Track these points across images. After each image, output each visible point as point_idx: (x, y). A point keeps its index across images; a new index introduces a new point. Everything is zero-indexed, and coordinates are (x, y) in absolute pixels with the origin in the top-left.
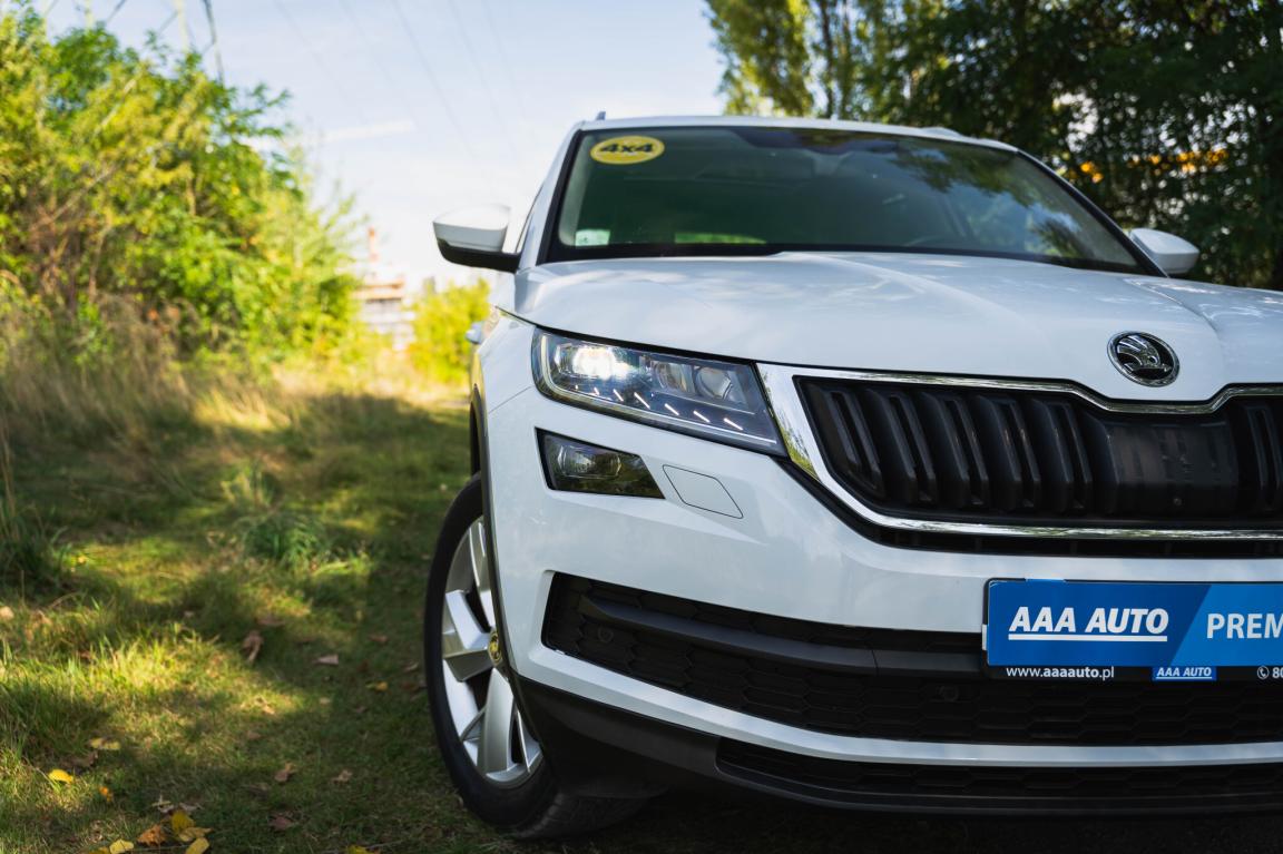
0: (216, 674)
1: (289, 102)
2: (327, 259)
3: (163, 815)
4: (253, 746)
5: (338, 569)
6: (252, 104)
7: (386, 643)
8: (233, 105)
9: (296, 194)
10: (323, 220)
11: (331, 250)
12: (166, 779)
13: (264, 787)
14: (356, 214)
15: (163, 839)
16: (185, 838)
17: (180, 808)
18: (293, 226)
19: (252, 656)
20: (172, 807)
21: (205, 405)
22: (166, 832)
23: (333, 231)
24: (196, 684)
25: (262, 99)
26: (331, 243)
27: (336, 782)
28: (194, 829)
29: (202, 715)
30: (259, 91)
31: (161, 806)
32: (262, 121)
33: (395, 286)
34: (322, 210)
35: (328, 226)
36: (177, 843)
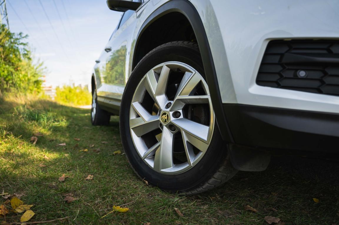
0: (21, 148)
1: (28, 37)
2: (36, 76)
3: (5, 200)
4: (44, 169)
5: (56, 124)
6: (19, 37)
7: (80, 141)
8: (14, 37)
9: (29, 59)
10: (35, 67)
11: (37, 74)
12: (4, 183)
13: (54, 184)
14: (43, 67)
15: (7, 212)
16: (19, 211)
17: (15, 196)
18: (28, 68)
19: (35, 143)
20: (10, 195)
21: (7, 98)
22: (7, 208)
23: (38, 70)
24: (13, 150)
25: (21, 36)
26: (37, 72)
27: (87, 180)
28: (24, 206)
29: (19, 160)
30: (20, 34)
31: (4, 196)
32: (21, 41)
33: (50, 87)
34: (35, 65)
35: (36, 69)
36: (16, 214)
